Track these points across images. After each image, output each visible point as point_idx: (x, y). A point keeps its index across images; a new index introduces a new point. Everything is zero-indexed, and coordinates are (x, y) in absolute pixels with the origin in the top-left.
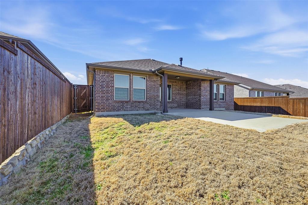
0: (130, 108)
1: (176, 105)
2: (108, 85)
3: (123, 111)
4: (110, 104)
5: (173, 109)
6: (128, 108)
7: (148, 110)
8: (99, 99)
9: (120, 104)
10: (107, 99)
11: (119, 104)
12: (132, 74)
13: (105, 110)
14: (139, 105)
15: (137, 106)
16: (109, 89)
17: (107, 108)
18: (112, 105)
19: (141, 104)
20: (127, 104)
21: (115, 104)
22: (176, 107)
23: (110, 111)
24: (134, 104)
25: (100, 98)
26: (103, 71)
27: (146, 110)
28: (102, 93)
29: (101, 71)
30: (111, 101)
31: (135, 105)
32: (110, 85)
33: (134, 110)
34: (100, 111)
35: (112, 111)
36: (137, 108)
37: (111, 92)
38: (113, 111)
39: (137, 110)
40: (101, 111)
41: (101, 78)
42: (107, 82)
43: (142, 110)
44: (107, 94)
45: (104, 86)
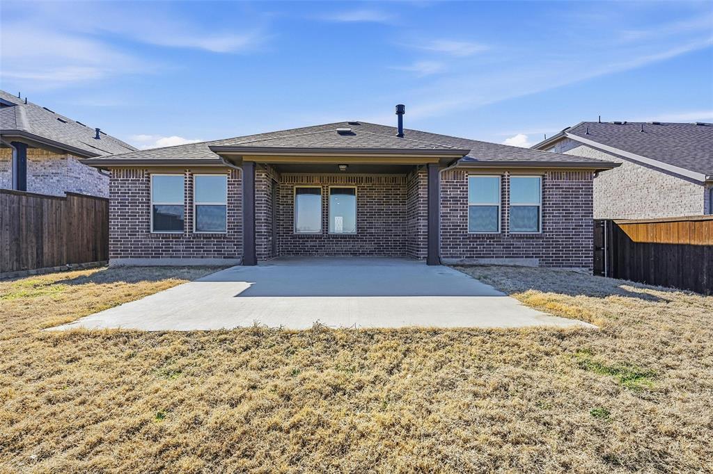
0: (185, 251)
1: (369, 246)
2: (134, 199)
3: (167, 257)
4: (139, 241)
5: (362, 256)
6: (180, 251)
7: (232, 258)
8: (116, 232)
9: (160, 241)
10: (134, 232)
11: (158, 241)
12: (189, 171)
13: (129, 254)
14: (208, 245)
15: (202, 248)
16: (136, 209)
17: (133, 251)
18: (143, 245)
19: (212, 241)
20: (178, 241)
21: (150, 241)
22: (371, 253)
23: (140, 257)
24: (193, 241)
25: (118, 228)
26: (124, 170)
27: (224, 257)
28: (123, 219)
29: (120, 171)
30: (141, 235)
31: (198, 245)
32: (139, 200)
33: (195, 257)
34: (118, 257)
35: (143, 257)
36: (201, 251)
37: (142, 216)
38: (146, 257)
39: (202, 257)
40: (121, 257)
41: (121, 187)
42: (132, 193)
43: (214, 257)
44: (134, 219)
45: (125, 203)
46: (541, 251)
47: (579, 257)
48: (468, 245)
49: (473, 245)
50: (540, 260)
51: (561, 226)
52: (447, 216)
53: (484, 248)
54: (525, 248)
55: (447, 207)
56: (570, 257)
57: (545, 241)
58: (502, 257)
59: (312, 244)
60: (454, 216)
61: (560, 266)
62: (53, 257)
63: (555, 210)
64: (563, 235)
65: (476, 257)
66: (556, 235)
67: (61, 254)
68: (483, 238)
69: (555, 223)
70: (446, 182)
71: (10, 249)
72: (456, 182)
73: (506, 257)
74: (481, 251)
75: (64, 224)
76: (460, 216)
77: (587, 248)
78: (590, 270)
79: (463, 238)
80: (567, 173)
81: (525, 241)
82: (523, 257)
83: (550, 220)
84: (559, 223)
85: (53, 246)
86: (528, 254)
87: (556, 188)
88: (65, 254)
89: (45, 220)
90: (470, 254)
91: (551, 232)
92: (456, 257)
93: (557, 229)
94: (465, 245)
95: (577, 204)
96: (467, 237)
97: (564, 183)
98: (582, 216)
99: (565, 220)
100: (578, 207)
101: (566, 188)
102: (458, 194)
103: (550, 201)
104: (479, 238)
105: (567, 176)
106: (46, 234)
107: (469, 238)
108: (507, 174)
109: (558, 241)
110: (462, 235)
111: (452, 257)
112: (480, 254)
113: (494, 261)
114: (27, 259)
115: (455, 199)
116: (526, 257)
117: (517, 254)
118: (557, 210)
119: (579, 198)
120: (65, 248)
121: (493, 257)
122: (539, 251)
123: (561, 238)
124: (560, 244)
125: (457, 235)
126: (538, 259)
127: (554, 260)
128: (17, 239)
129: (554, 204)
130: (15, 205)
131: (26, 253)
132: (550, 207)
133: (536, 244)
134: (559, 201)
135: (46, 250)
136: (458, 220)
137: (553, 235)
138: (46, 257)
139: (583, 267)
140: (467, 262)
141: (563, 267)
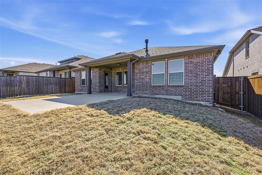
46: (182, 93)
47: (204, 96)
48: (151, 89)
49: (153, 89)
50: (182, 97)
51: (193, 81)
52: (144, 79)
53: (157, 91)
54: (174, 91)
55: (144, 75)
56: (198, 96)
57: (184, 88)
58: (165, 95)
59: (119, 89)
60: (146, 79)
61: (192, 100)
62: (68, 91)
63: (190, 74)
64: (194, 85)
65: (154, 94)
66: (190, 85)
67: (70, 90)
68: (157, 87)
69: (190, 80)
70: (143, 66)
71: (59, 89)
72: (147, 66)
73: (166, 95)
74: (156, 92)
75: (71, 84)
76: (148, 79)
77: (208, 92)
78: (210, 103)
79: (149, 87)
80: (196, 55)
81: (174, 88)
82: (174, 95)
83: (187, 78)
84: (192, 80)
85: (68, 89)
86: (176, 94)
87: (190, 63)
88: (71, 90)
89: (66, 83)
90: (152, 93)
91: (187, 84)
92: (147, 94)
93: (191, 82)
94: (150, 89)
95: (202, 70)
96: (151, 86)
97: (195, 60)
98: (205, 76)
99: (195, 78)
100: (203, 71)
101: (196, 63)
102: (147, 70)
103: (187, 69)
104: (155, 87)
105: (196, 57)
106: (67, 86)
107: (151, 87)
108: (166, 60)
109: (192, 88)
110: (149, 86)
111: (145, 94)
112: (156, 93)
113: (161, 96)
114: (62, 91)
115: (146, 72)
116: (175, 95)
117: (171, 94)
118: (191, 74)
119: (204, 67)
120: (71, 89)
121: (161, 95)
122: (181, 93)
123: (193, 87)
124: (193, 90)
125: (147, 86)
126: (181, 96)
127: (189, 97)
128: (60, 87)
129: (189, 71)
130: (60, 80)
131: (62, 90)
132: (187, 72)
133: (180, 90)
134: (192, 69)
135: (67, 89)
136: (147, 80)
137: (188, 85)
138: (67, 91)
139: (206, 101)
140: (151, 96)
141: (194, 101)
